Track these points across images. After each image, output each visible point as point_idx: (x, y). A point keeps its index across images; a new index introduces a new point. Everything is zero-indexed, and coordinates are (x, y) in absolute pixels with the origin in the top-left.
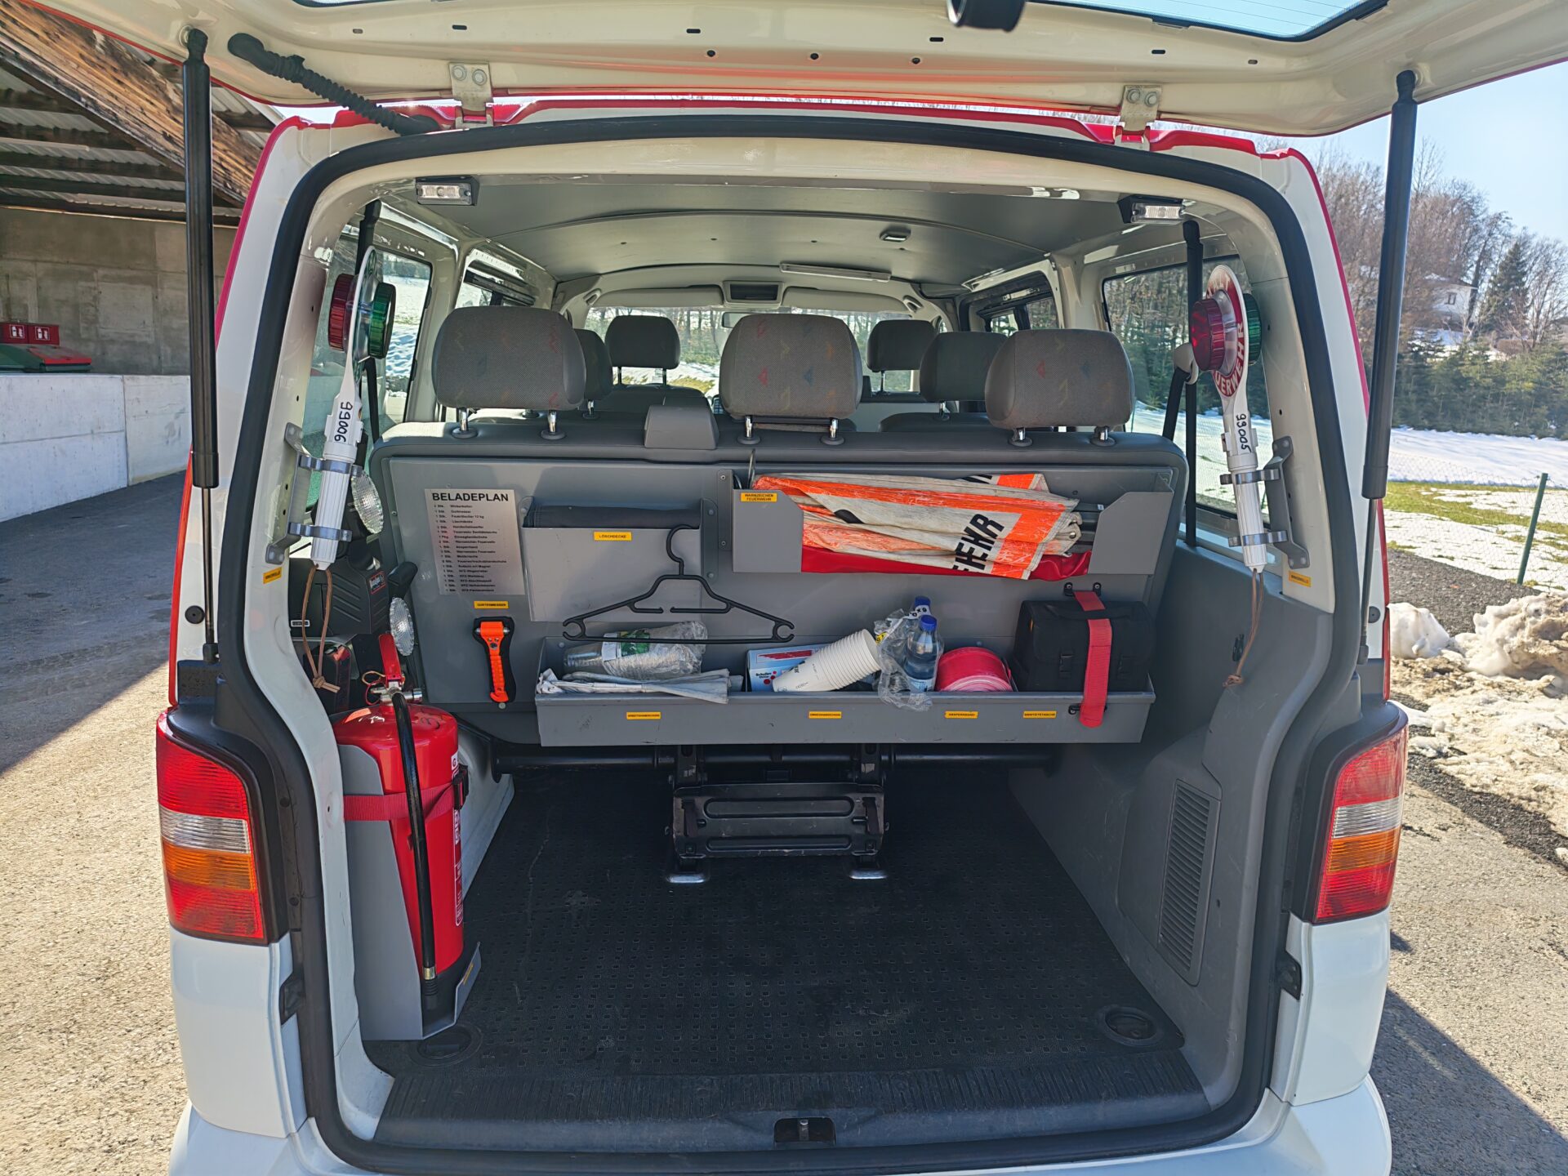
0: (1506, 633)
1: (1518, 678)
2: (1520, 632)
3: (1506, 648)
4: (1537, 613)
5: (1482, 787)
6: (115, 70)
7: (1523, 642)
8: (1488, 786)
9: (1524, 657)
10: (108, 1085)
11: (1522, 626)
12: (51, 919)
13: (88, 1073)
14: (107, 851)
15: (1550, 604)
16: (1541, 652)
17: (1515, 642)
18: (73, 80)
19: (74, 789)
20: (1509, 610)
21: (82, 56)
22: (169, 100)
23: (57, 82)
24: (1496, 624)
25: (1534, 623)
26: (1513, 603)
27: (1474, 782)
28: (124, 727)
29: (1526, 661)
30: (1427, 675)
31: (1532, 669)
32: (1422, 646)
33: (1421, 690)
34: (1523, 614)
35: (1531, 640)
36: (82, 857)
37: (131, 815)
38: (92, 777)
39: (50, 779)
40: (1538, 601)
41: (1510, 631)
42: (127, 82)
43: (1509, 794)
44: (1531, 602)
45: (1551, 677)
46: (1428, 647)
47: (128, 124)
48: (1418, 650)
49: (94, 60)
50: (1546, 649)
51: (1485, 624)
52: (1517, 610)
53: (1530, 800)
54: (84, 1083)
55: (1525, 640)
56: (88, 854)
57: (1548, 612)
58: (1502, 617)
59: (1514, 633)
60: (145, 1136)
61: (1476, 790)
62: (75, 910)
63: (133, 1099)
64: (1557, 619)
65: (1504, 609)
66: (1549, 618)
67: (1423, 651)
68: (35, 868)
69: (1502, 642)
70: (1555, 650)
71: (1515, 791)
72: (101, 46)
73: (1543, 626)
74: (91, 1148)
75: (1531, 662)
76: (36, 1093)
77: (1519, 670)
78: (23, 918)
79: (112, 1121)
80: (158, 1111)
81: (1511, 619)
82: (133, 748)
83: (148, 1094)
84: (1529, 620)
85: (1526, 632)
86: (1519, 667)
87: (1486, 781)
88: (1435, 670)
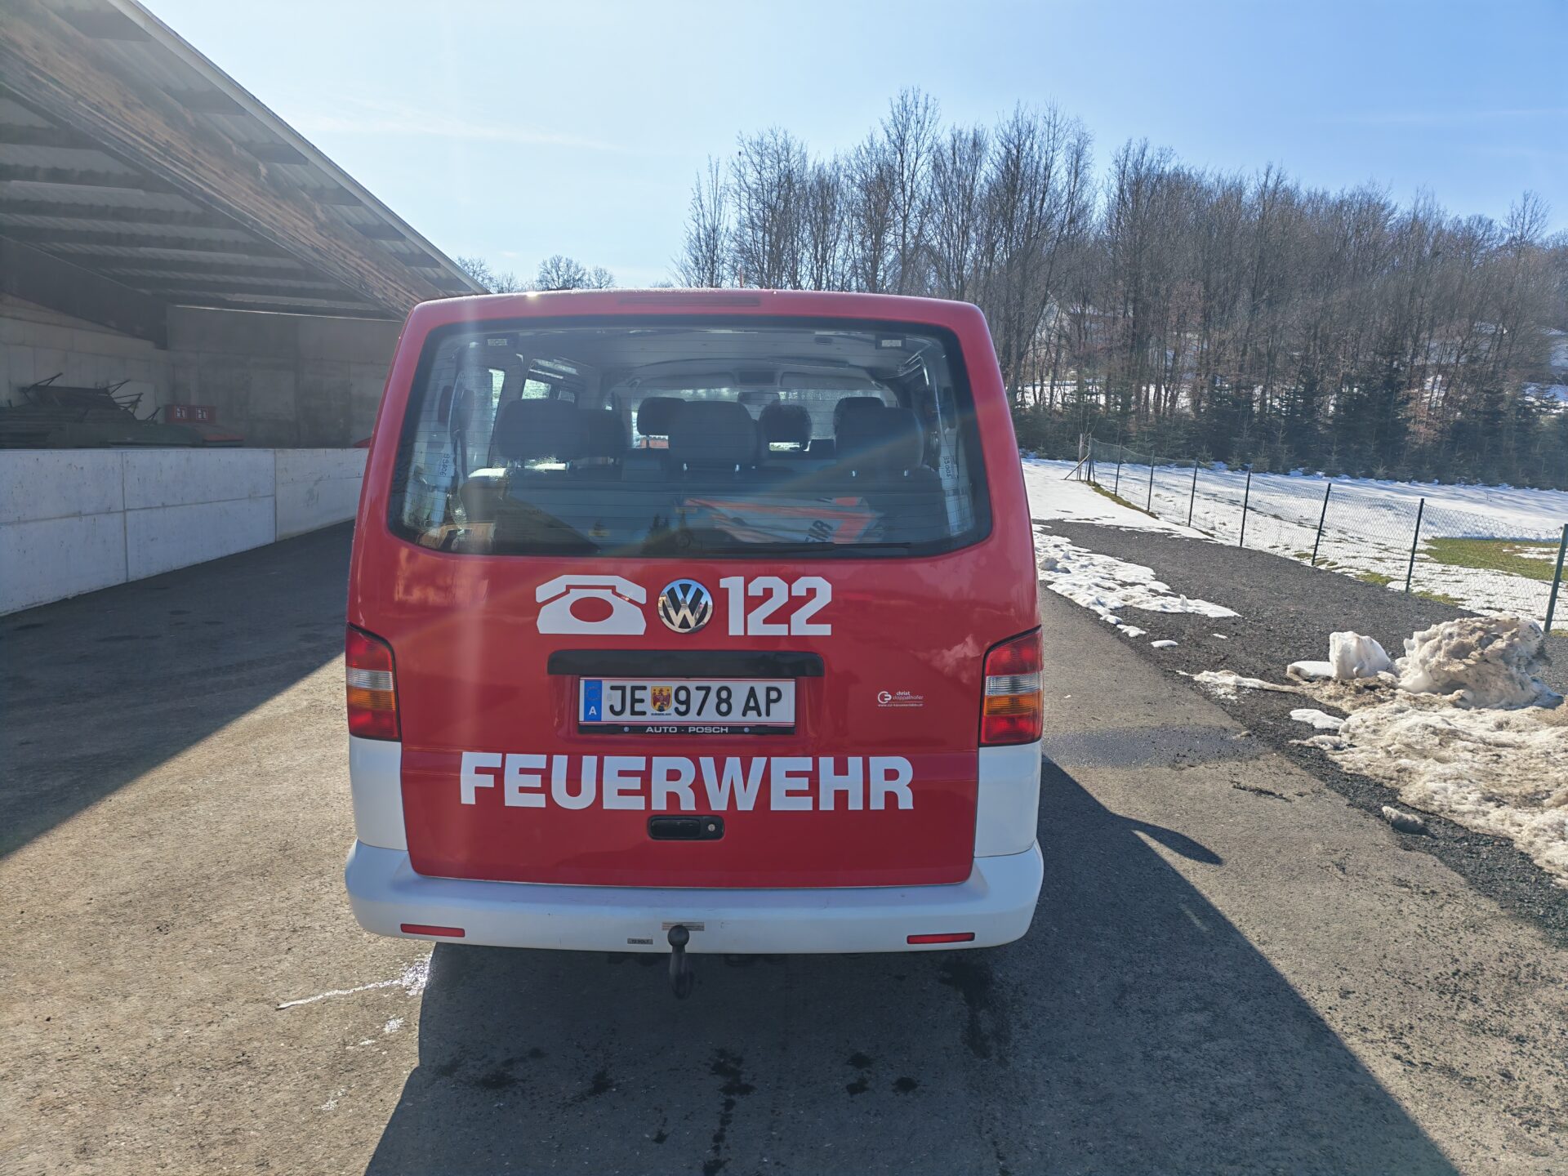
0: (1427, 654)
1: (1436, 693)
2: (1438, 653)
3: (1427, 667)
4: (1451, 635)
5: (1356, 770)
6: (275, 197)
7: (1439, 662)
8: (1361, 769)
9: (1443, 676)
10: (291, 902)
11: (1439, 648)
12: (247, 819)
13: (278, 895)
14: (280, 784)
15: (1462, 628)
16: (1452, 669)
17: (1433, 661)
18: (243, 207)
19: (254, 748)
20: (1430, 634)
21: (251, 188)
22: (315, 217)
23: (230, 210)
24: (1421, 647)
25: (1447, 644)
26: (1434, 628)
27: (1350, 766)
28: (286, 711)
29: (1444, 679)
30: (1359, 691)
31: (1450, 686)
32: (1361, 668)
33: (1349, 703)
34: (1439, 638)
35: (1445, 660)
36: (264, 787)
37: (295, 764)
38: (265, 741)
39: (236, 742)
40: (1453, 626)
41: (1430, 652)
42: (284, 206)
43: (1375, 775)
44: (1447, 626)
45: (1461, 691)
46: (1366, 669)
47: (284, 240)
48: (1357, 672)
49: (259, 189)
50: (1457, 667)
51: (1412, 648)
52: (1437, 634)
53: (1391, 779)
54: (276, 900)
55: (1441, 660)
56: (268, 785)
57: (1459, 635)
58: (1424, 640)
59: (1433, 654)
60: (317, 925)
61: (1349, 772)
62: (261, 815)
63: (308, 908)
64: (1466, 641)
65: (1426, 633)
66: (1460, 640)
67: (1362, 672)
68: (232, 792)
69: (1424, 662)
70: (1462, 667)
71: (1380, 772)
72: (264, 177)
73: (1455, 647)
74: (283, 930)
75: (1448, 679)
76: (246, 904)
77: (1440, 687)
78: (227, 819)
79: (295, 918)
80: (323, 915)
81: (1431, 642)
82: (293, 725)
83: (316, 906)
84: (1444, 642)
85: (1442, 653)
86: (1439, 684)
87: (1361, 765)
88: (1366, 687)
